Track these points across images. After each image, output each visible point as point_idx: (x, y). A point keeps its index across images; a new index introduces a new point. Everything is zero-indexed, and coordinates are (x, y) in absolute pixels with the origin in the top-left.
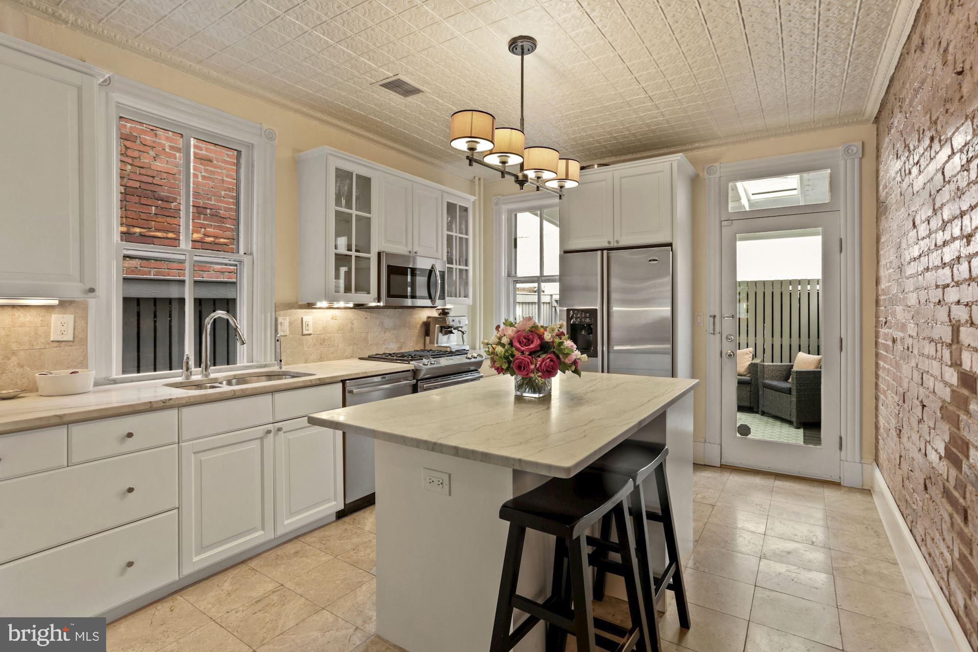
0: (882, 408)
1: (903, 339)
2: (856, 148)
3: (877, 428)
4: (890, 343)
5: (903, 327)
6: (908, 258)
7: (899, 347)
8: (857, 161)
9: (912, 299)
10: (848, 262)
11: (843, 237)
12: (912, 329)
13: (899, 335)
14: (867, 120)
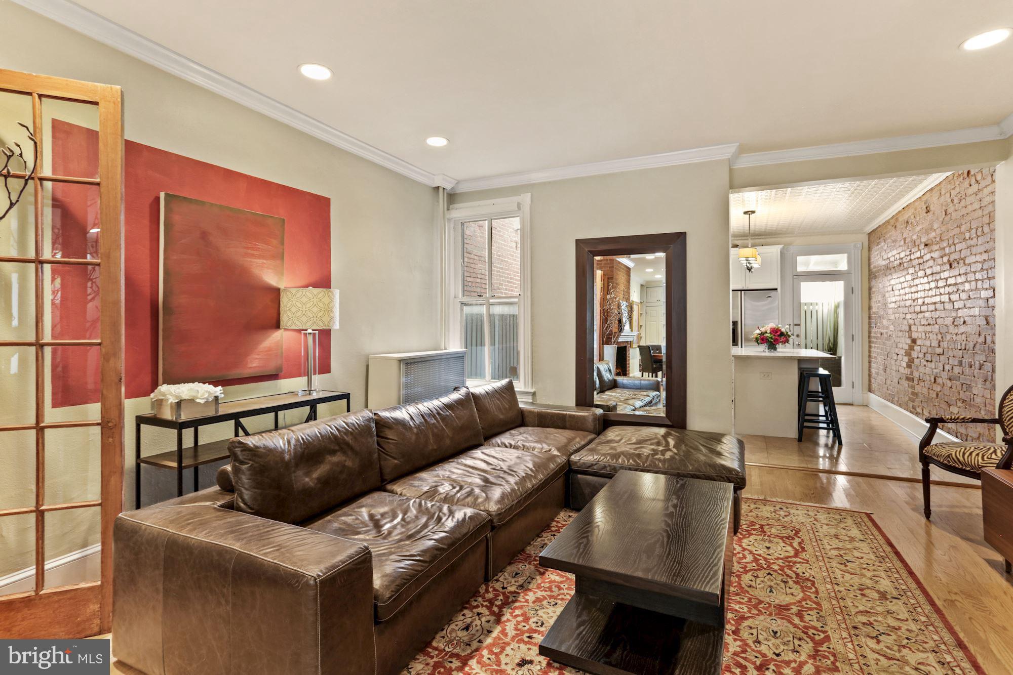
0: (873, 365)
1: (886, 333)
2: (859, 245)
3: (870, 376)
4: (879, 335)
5: (887, 328)
6: (889, 302)
7: (885, 335)
8: (860, 251)
9: (892, 317)
10: (857, 300)
11: (853, 286)
12: (892, 328)
13: (884, 331)
14: (864, 233)
